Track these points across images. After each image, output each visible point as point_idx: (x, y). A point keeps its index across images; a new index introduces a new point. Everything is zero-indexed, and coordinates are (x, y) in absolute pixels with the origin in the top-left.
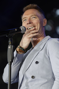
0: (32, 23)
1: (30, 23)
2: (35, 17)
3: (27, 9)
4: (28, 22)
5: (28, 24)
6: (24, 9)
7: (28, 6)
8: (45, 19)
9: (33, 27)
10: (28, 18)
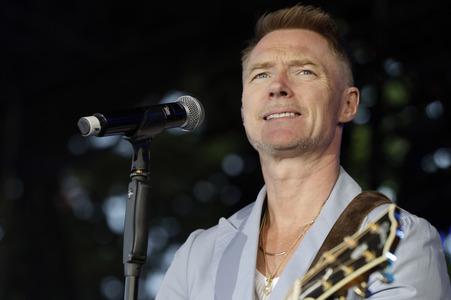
0: (292, 95)
1: (283, 93)
2: (309, 72)
4: (276, 87)
5: (272, 95)
6: (265, 20)
8: (353, 89)
9: (292, 114)
10: (280, 68)
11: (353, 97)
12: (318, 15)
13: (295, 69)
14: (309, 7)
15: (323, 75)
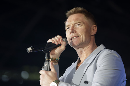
0: (76, 32)
1: (73, 32)
2: (79, 25)
3: (71, 14)
5: (71, 33)
7: (71, 11)
8: (94, 26)
10: (72, 26)
11: (95, 28)
12: (80, 9)
13: (76, 25)
14: (78, 7)
15: (83, 25)
